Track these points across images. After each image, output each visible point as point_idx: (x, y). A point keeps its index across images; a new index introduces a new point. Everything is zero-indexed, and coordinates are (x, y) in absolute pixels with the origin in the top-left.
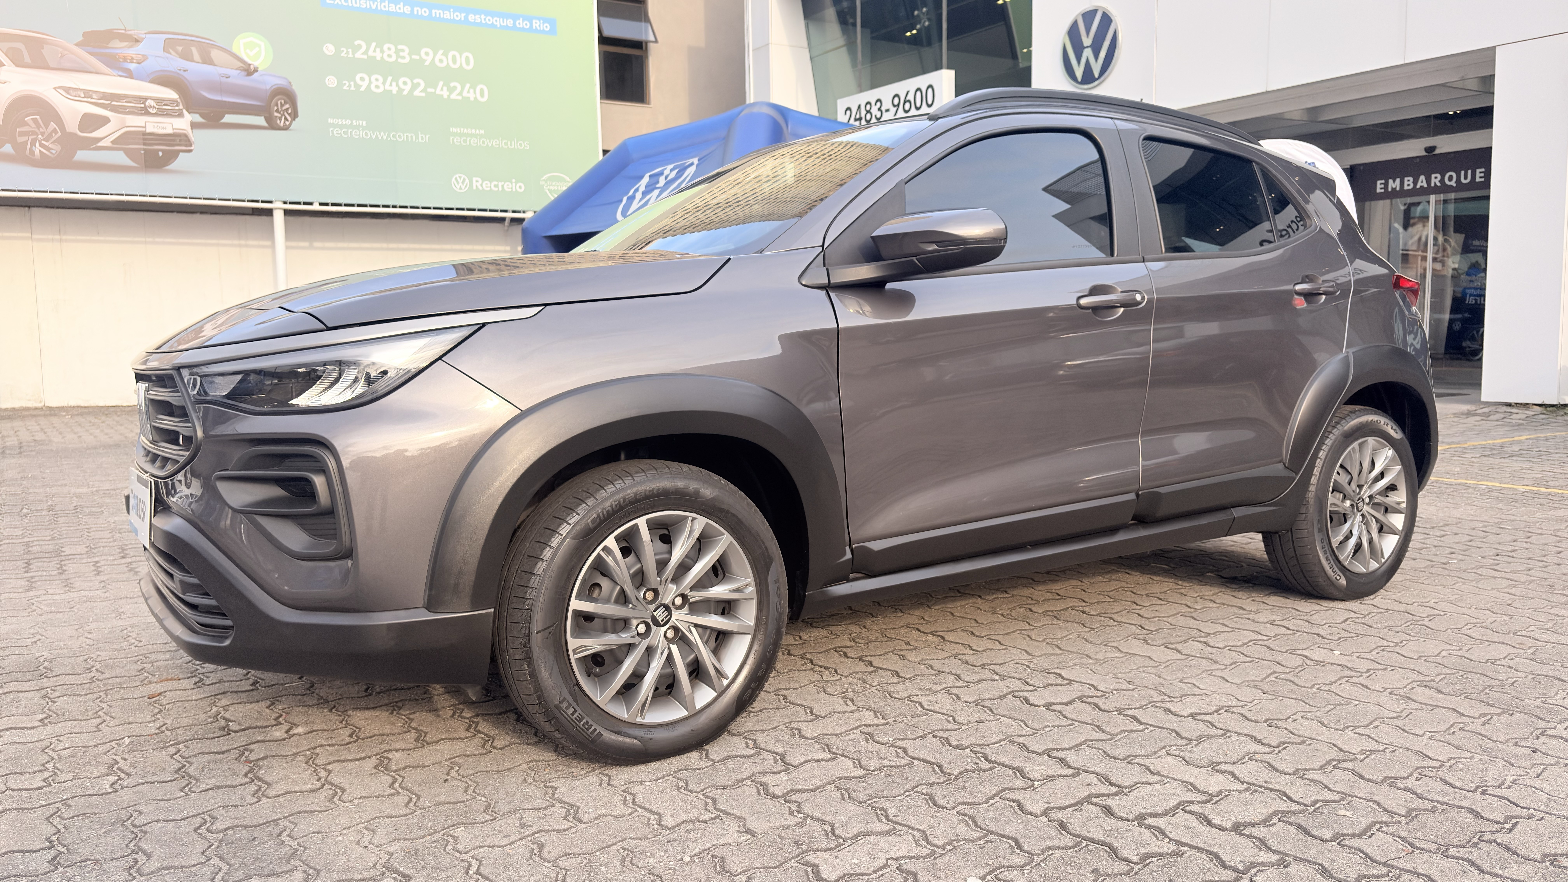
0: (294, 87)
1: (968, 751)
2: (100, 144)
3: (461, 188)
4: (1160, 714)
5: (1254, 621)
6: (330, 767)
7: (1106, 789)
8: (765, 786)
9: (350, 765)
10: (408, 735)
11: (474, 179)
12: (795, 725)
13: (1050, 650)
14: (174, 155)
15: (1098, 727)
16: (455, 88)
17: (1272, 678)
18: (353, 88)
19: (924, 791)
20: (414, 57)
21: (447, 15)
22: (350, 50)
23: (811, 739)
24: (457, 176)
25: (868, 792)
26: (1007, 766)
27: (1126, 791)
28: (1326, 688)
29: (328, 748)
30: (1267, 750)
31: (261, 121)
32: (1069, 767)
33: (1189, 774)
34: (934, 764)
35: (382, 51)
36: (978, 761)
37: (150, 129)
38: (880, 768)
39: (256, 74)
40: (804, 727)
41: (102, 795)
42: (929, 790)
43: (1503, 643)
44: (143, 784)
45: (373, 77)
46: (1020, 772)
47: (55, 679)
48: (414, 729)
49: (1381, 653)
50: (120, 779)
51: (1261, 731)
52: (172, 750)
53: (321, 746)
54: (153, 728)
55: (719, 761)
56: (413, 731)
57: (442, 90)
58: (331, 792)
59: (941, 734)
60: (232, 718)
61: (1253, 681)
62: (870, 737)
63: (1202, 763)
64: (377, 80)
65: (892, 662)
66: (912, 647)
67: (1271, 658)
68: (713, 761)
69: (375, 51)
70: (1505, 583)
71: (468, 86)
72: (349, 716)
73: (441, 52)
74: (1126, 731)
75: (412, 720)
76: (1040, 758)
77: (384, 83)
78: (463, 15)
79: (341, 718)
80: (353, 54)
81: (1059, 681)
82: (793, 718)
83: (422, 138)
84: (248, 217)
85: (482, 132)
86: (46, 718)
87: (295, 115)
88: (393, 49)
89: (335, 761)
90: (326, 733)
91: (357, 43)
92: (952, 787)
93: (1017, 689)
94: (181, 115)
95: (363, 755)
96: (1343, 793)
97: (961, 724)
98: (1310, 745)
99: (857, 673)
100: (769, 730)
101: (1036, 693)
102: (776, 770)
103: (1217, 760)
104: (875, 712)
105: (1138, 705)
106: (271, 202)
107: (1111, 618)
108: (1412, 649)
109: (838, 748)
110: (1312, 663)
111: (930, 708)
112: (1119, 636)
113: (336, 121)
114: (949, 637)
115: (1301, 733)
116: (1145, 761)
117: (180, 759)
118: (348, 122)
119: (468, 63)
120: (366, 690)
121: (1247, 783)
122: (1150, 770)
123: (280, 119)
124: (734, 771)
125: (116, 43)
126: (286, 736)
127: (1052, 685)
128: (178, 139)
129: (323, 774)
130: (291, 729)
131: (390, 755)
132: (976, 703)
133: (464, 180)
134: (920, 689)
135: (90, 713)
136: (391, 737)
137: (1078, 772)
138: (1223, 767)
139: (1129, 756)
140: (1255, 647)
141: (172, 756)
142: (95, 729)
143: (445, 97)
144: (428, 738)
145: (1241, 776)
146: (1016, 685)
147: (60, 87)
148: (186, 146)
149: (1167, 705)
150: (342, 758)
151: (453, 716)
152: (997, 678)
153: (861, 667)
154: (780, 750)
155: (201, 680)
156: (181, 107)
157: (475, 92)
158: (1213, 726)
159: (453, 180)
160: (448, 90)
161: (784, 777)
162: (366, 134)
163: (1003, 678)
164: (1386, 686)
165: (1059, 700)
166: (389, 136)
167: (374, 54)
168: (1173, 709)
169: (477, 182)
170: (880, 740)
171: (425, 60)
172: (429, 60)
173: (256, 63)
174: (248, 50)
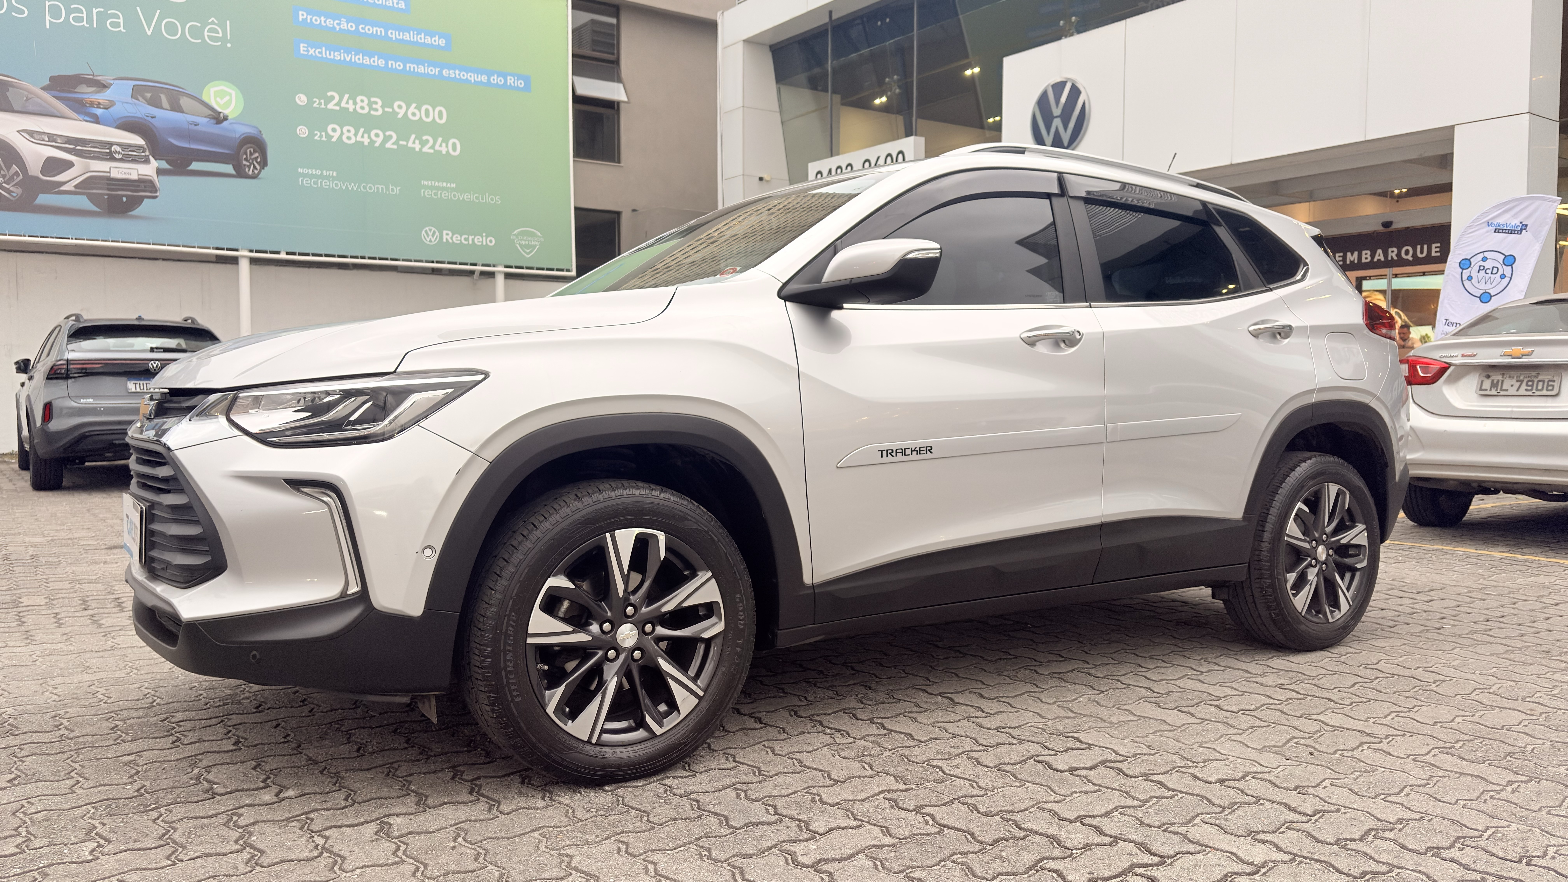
0: (264, 136)
1: (998, 818)
2: (63, 188)
3: (430, 241)
4: (1187, 779)
5: (1262, 684)
6: (327, 833)
7: (1147, 859)
8: (793, 854)
9: (349, 831)
10: (407, 799)
11: (445, 232)
12: (814, 791)
13: (1062, 713)
14: (138, 201)
15: (1126, 793)
16: (427, 141)
17: (1292, 743)
18: (324, 139)
19: (959, 860)
20: (387, 109)
21: (421, 69)
22: (322, 101)
23: (834, 806)
24: (427, 228)
25: (901, 861)
26: (1041, 834)
27: (1169, 861)
28: (1349, 754)
29: (322, 812)
30: (1304, 819)
31: (229, 169)
32: (1105, 835)
33: (1228, 843)
34: (966, 832)
35: (355, 103)
36: (1011, 829)
37: (115, 174)
38: (910, 836)
39: (225, 123)
40: (824, 792)
41: (82, 862)
42: (965, 860)
43: (1514, 709)
44: (125, 851)
45: (345, 129)
46: (1054, 839)
47: (22, 736)
48: (412, 791)
49: (1396, 719)
50: (99, 846)
51: (1293, 799)
52: (155, 814)
53: (317, 810)
54: (130, 790)
55: (742, 828)
56: (412, 794)
57: (414, 143)
58: (331, 860)
59: (967, 800)
60: (216, 780)
61: (1274, 746)
62: (894, 803)
63: (1240, 832)
64: (349, 131)
65: (903, 725)
66: (923, 710)
67: (1287, 723)
68: (733, 827)
69: (347, 103)
70: (1502, 649)
71: (440, 139)
72: (343, 778)
73: (414, 105)
74: (1156, 797)
75: (410, 782)
76: (1073, 826)
77: (356, 135)
78: (437, 70)
79: (334, 780)
80: (326, 105)
81: (1078, 745)
82: (811, 783)
83: (393, 190)
84: (211, 265)
85: (454, 185)
86: (15, 779)
87: (264, 163)
88: (366, 101)
89: (331, 827)
90: (319, 796)
91: (329, 94)
92: (988, 857)
93: (1037, 753)
94: (146, 161)
95: (362, 820)
96: (1389, 864)
97: (986, 790)
98: (1345, 813)
99: (871, 736)
100: (787, 796)
101: (1057, 757)
102: (801, 838)
103: (1255, 829)
104: (896, 777)
105: (1162, 771)
106: (237, 250)
107: (1119, 681)
108: (1426, 714)
109: (862, 814)
110: (1329, 728)
111: (951, 773)
112: (1130, 698)
113: (305, 171)
114: (958, 698)
115: (1333, 801)
116: (1183, 829)
117: (162, 824)
118: (319, 172)
119: (441, 117)
120: (358, 750)
121: (1291, 854)
122: (1189, 839)
123: (249, 167)
124: (757, 838)
125: (83, 88)
126: (275, 799)
127: (1072, 749)
128: (142, 185)
129: (320, 841)
130: (281, 791)
131: (391, 820)
132: (998, 767)
133: (434, 232)
134: (938, 753)
135: (62, 774)
136: (390, 801)
137: (1116, 840)
138: (1261, 836)
139: (1164, 824)
140: (1269, 711)
141: (154, 821)
142: (68, 791)
143: (417, 149)
144: (430, 802)
145: (1283, 846)
146: (1036, 749)
147: (23, 131)
148: (151, 192)
149: (1193, 770)
150: (339, 823)
151: (453, 778)
152: (1015, 741)
153: (873, 729)
154: (803, 817)
155: (179, 740)
156: (147, 153)
157: (447, 146)
158: (1243, 792)
159: (423, 232)
160: (420, 143)
161: (811, 845)
162: (336, 185)
163: (1021, 741)
164: (1409, 752)
165: (1082, 765)
166: (359, 187)
167: (347, 106)
168: (1200, 775)
169: (447, 236)
170: (906, 806)
171: (398, 113)
172: (402, 113)
173: (226, 112)
174: (218, 99)
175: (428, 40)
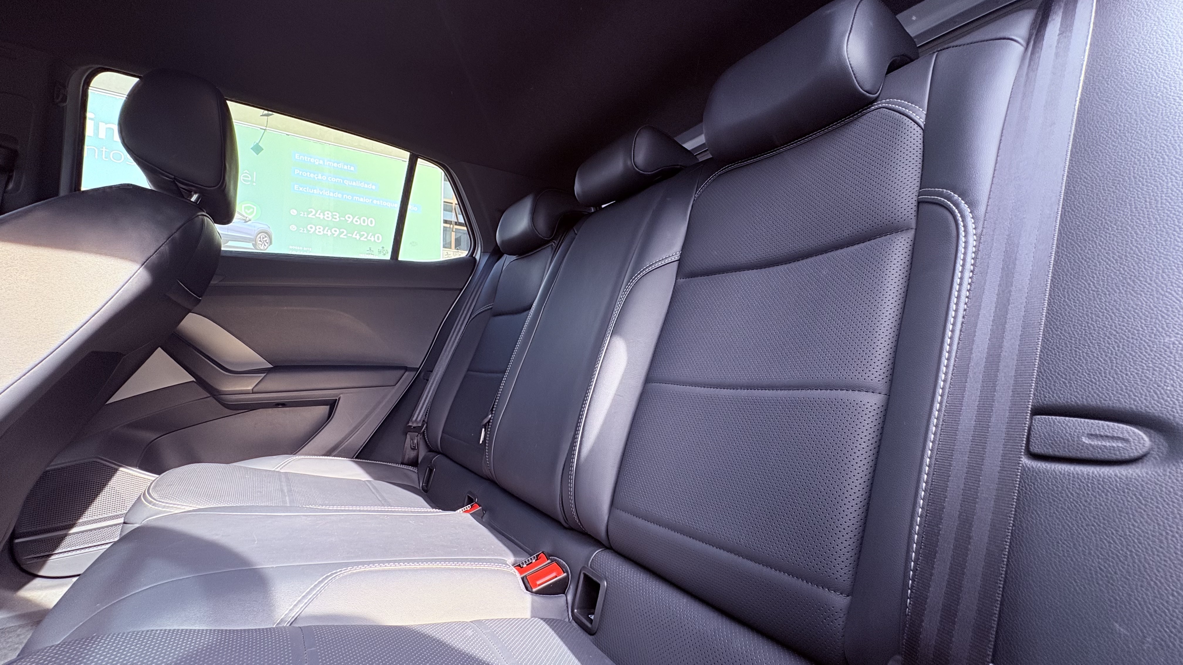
16: (364, 235)
18: (305, 232)
20: (341, 218)
21: (362, 200)
22: (305, 213)
31: (250, 245)
35: (324, 215)
39: (250, 222)
45: (317, 227)
57: (356, 235)
64: (320, 228)
69: (320, 214)
71: (371, 234)
73: (357, 217)
77: (323, 230)
78: (371, 200)
80: (308, 215)
87: (271, 243)
88: (330, 214)
91: (310, 210)
113: (294, 247)
118: (301, 248)
119: (371, 224)
123: (261, 245)
143: (358, 239)
157: (374, 237)
160: (359, 236)
167: (319, 216)
171: (348, 221)
172: (350, 220)
173: (250, 217)
174: (246, 210)
175: (366, 186)
